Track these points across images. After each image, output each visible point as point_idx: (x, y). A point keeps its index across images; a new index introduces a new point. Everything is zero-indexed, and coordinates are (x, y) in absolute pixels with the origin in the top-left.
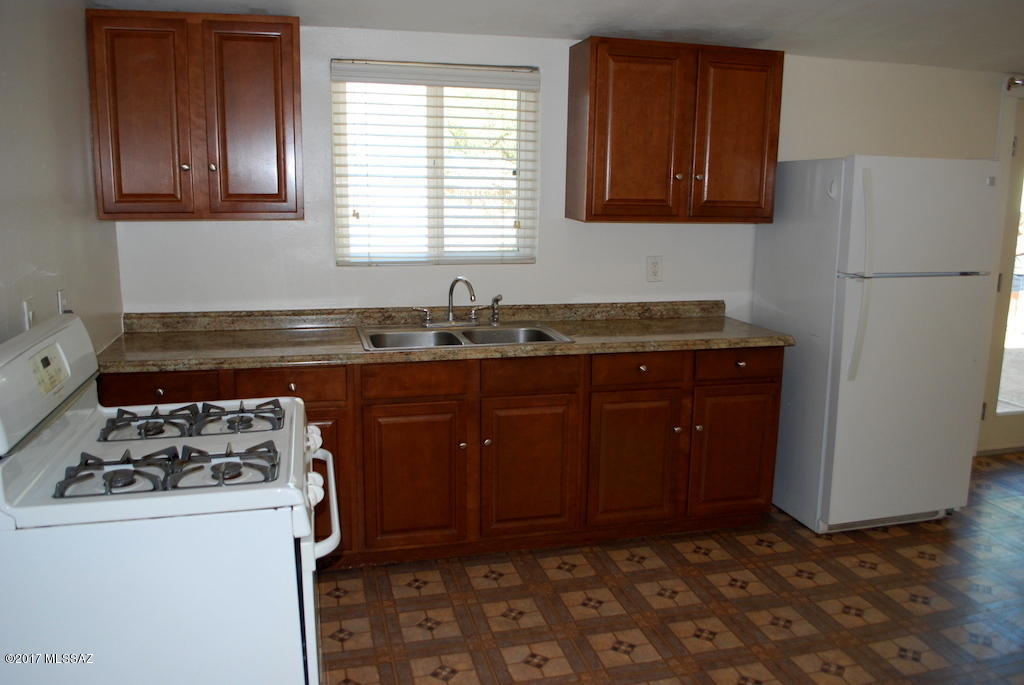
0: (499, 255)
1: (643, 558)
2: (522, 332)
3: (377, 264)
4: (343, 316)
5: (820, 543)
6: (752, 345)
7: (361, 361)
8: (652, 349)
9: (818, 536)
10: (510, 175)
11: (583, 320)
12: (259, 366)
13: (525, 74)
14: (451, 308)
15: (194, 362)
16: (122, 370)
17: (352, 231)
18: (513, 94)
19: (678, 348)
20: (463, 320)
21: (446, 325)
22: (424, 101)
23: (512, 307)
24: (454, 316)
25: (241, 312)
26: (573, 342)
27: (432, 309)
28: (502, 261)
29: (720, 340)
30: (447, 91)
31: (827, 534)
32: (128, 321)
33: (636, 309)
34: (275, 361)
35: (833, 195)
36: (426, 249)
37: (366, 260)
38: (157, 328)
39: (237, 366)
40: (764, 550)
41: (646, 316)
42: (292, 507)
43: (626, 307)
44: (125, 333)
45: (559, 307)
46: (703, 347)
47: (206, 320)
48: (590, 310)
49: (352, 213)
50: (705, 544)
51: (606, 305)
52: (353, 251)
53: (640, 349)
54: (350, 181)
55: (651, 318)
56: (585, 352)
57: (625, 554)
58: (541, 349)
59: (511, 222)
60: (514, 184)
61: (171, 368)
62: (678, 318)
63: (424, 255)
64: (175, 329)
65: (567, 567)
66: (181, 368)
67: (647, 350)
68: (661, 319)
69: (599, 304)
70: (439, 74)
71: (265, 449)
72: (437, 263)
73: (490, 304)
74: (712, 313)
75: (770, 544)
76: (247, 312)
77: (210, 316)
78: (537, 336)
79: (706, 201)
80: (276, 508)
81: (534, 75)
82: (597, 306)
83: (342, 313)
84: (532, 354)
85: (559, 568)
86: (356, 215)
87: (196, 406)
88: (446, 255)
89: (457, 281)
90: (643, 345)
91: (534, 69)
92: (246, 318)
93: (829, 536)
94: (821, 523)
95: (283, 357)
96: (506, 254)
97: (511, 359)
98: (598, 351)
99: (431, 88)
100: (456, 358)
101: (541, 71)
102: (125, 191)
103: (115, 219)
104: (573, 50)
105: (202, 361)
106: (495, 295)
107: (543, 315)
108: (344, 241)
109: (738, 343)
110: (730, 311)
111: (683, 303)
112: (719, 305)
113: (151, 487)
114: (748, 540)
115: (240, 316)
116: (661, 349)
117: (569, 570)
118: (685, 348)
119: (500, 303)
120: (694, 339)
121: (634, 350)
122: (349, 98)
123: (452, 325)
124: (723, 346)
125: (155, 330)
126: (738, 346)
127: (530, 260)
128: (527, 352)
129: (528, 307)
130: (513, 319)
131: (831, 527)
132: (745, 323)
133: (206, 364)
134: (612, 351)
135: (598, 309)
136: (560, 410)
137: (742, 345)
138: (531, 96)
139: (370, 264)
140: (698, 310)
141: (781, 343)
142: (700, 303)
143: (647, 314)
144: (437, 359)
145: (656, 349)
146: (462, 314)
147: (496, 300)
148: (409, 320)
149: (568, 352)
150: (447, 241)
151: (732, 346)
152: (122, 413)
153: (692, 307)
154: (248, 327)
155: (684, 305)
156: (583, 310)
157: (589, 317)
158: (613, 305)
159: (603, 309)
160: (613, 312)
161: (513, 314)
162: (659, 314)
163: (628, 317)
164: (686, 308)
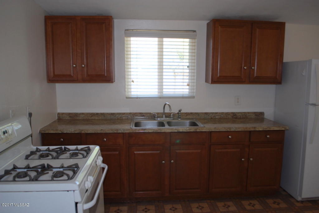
0: (182, 95)
1: (229, 206)
2: (188, 122)
3: (140, 98)
4: (128, 115)
5: (298, 205)
6: (272, 129)
7: (128, 132)
8: (233, 130)
9: (298, 202)
10: (186, 67)
11: (212, 118)
12: (94, 132)
13: (192, 33)
14: (164, 113)
15: (73, 130)
16: (50, 132)
17: (132, 87)
18: (188, 40)
19: (243, 130)
20: (168, 117)
21: (162, 119)
22: (157, 43)
23: (186, 113)
24: (165, 116)
25: (94, 113)
26: (205, 127)
27: (158, 113)
28: (183, 98)
29: (260, 127)
30: (165, 39)
31: (301, 201)
32: (59, 115)
33: (231, 114)
34: (99, 131)
35: (304, 74)
36: (157, 93)
37: (136, 97)
38: (68, 118)
39: (86, 132)
40: (276, 206)
41: (234, 117)
42: (74, 191)
43: (227, 114)
44: (58, 119)
45: (202, 113)
46: (253, 130)
47: (83, 115)
48: (214, 115)
49: (131, 81)
50: (253, 202)
51: (220, 113)
52: (132, 93)
53: (229, 130)
54: (132, 70)
55: (236, 118)
56: (208, 130)
57: (223, 204)
58: (193, 129)
59: (186, 84)
60: (188, 71)
61: (65, 132)
62: (247, 118)
63: (157, 95)
64: (73, 118)
65: (200, 208)
66: (68, 132)
67: (231, 130)
68: (240, 118)
70: (162, 34)
71: (74, 166)
72: (160, 98)
73: (178, 112)
74: (259, 117)
75: (278, 204)
76: (97, 113)
77: (84, 114)
78: (194, 124)
79: (256, 77)
80: (68, 191)
81: (194, 33)
82: (216, 113)
83: (127, 114)
84: (189, 131)
85: (197, 208)
86: (133, 81)
87: (62, 147)
88: (164, 95)
89: (166, 104)
90: (230, 128)
91: (195, 31)
92: (96, 115)
93: (302, 202)
94: (299, 197)
95: (102, 130)
96: (184, 95)
97: (181, 132)
98: (213, 130)
99: (159, 39)
100: (161, 131)
101: (197, 31)
102: (56, 74)
103: (56, 83)
104: (208, 24)
105: (75, 130)
106: (179, 109)
107: (197, 116)
108: (130, 90)
109: (266, 129)
110: (266, 116)
112: (262, 114)
113: (29, 179)
114: (270, 201)
115: (94, 114)
116: (236, 130)
117: (201, 209)
118: (246, 130)
119: (181, 112)
120: (249, 126)
121: (226, 130)
122: (132, 42)
123: (163, 119)
124: (260, 130)
125: (67, 118)
126: (266, 130)
127: (193, 97)
128: (187, 130)
129: (191, 113)
130: (186, 117)
131: (303, 199)
132: (271, 121)
133: (77, 131)
134: (218, 130)
135: (217, 114)
136: (199, 151)
137: (268, 129)
138: (194, 41)
139: (137, 98)
140: (254, 115)
141: (283, 129)
142: (255, 113)
143: (235, 116)
144: (155, 132)
145: (235, 130)
146: (168, 115)
147: (180, 111)
148: (150, 117)
149: (202, 131)
150: (164, 90)
151: (264, 130)
152: (37, 149)
153: (252, 114)
154: (96, 118)
155: (249, 114)
156: (211, 115)
157: (214, 117)
158: (222, 113)
159: (219, 115)
160: (222, 116)
161: (186, 116)
162: (239, 116)
163: (228, 117)
164: (250, 114)
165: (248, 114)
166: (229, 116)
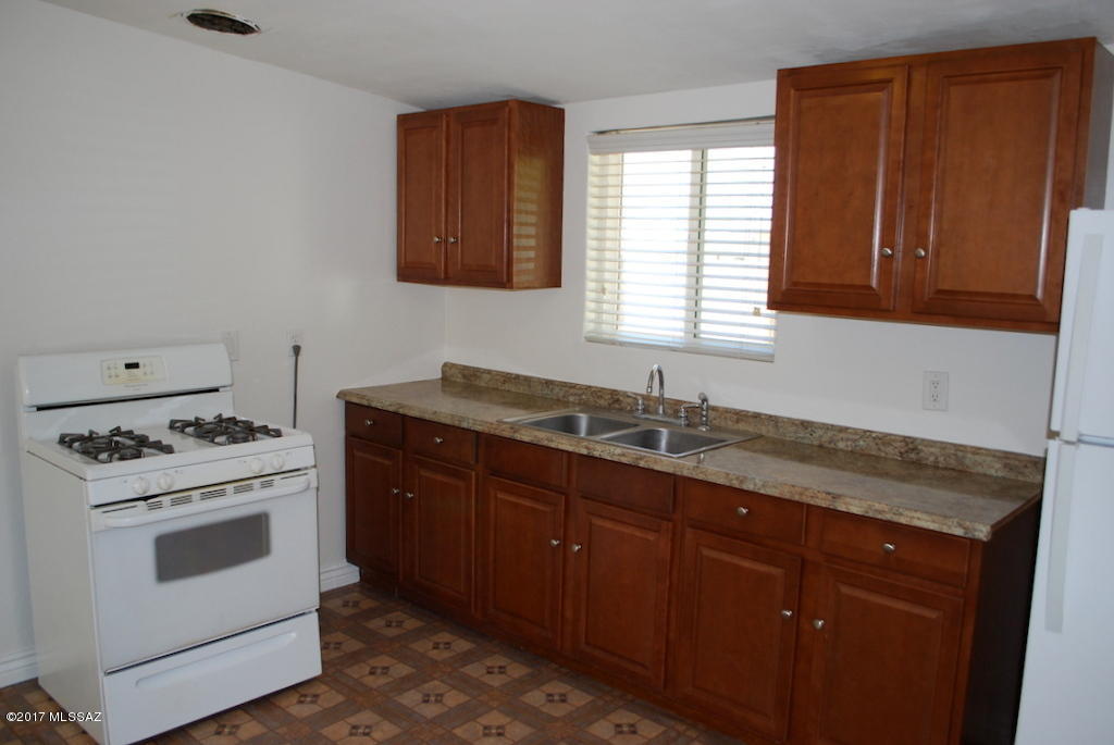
0: (737, 346)
8: (750, 487)
11: (821, 446)
14: (661, 400)
15: (388, 403)
19: (786, 496)
29: (857, 500)
32: (444, 369)
33: (897, 444)
34: (429, 415)
38: (459, 378)
41: (910, 458)
43: (884, 439)
44: (442, 379)
45: (792, 422)
46: (824, 504)
48: (830, 434)
51: (856, 431)
53: (736, 484)
55: (917, 462)
56: (671, 471)
62: (964, 472)
64: (469, 381)
66: (379, 405)
68: (933, 467)
69: (847, 428)
77: (492, 374)
82: (843, 429)
90: (743, 480)
96: (745, 348)
98: (685, 473)
105: (391, 403)
107: (770, 427)
111: (977, 451)
116: (763, 491)
118: (796, 498)
121: (728, 483)
123: (658, 419)
124: (855, 510)
127: (768, 359)
129: (757, 416)
130: (736, 427)
133: (392, 406)
134: (701, 478)
135: (843, 435)
136: (651, 536)
137: (888, 517)
140: (999, 466)
142: (1006, 456)
143: (913, 456)
145: (756, 489)
148: (634, 408)
150: (704, 327)
151: (869, 514)
153: (989, 459)
154: (513, 389)
155: (974, 453)
156: (820, 432)
157: (830, 443)
158: (866, 433)
159: (848, 440)
160: (862, 443)
161: (737, 421)
162: (932, 459)
163: (883, 455)
164: (977, 458)
165: (969, 455)
166: (890, 450)
